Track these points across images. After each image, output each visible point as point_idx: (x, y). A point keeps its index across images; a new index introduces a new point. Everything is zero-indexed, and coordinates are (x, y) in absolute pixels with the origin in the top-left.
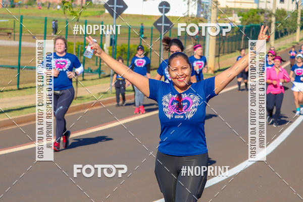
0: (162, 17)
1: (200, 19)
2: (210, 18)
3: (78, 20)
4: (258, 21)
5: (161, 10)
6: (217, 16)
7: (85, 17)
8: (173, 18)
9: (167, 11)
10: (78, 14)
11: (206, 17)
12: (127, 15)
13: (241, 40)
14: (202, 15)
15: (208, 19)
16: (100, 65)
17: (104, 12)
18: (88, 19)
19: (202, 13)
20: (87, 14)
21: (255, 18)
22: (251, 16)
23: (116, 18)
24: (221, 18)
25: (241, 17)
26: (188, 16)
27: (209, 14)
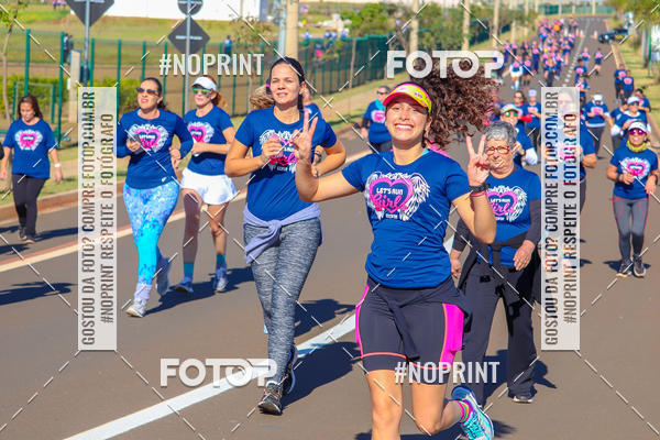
0: (185, 21)
1: (266, 24)
2: (285, 24)
3: (10, 30)
4: (383, 28)
5: (183, 8)
6: (300, 20)
7: (30, 22)
8: (211, 23)
9: (196, 9)
10: (11, 18)
11: (276, 22)
12: (114, 19)
13: (349, 66)
14: (270, 18)
15: (282, 25)
16: (60, 123)
17: (68, 12)
18: (34, 27)
19: (270, 13)
20: (33, 17)
21: (376, 21)
22: (368, 18)
23: (91, 24)
24: (308, 22)
25: (348, 22)
26: (240, 19)
27: (283, 15)
